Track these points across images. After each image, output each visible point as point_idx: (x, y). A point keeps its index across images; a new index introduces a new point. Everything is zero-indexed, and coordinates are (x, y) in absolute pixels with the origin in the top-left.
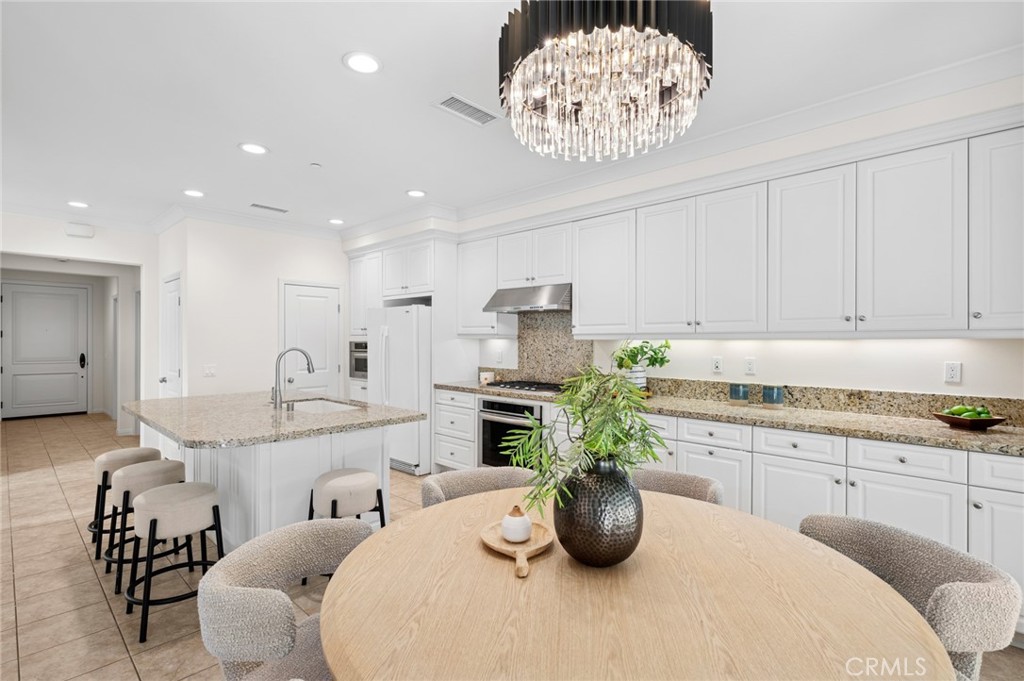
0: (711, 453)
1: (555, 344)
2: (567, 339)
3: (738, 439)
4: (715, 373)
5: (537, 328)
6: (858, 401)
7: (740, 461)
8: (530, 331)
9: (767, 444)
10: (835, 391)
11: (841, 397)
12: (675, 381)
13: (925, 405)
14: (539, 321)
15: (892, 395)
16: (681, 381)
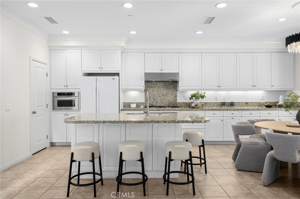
0: (233, 118)
1: (162, 93)
2: (167, 91)
3: (238, 114)
4: (216, 100)
5: (154, 87)
6: (247, 104)
7: (239, 119)
8: (150, 88)
9: (245, 114)
10: (243, 102)
11: (244, 104)
12: (205, 103)
13: (258, 104)
14: (155, 85)
15: (253, 103)
16: (207, 103)
